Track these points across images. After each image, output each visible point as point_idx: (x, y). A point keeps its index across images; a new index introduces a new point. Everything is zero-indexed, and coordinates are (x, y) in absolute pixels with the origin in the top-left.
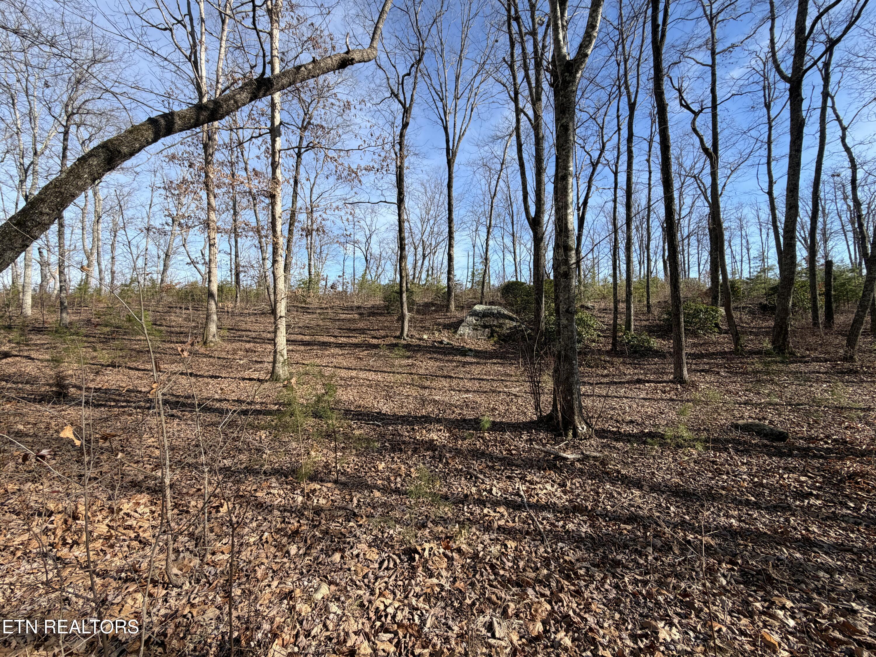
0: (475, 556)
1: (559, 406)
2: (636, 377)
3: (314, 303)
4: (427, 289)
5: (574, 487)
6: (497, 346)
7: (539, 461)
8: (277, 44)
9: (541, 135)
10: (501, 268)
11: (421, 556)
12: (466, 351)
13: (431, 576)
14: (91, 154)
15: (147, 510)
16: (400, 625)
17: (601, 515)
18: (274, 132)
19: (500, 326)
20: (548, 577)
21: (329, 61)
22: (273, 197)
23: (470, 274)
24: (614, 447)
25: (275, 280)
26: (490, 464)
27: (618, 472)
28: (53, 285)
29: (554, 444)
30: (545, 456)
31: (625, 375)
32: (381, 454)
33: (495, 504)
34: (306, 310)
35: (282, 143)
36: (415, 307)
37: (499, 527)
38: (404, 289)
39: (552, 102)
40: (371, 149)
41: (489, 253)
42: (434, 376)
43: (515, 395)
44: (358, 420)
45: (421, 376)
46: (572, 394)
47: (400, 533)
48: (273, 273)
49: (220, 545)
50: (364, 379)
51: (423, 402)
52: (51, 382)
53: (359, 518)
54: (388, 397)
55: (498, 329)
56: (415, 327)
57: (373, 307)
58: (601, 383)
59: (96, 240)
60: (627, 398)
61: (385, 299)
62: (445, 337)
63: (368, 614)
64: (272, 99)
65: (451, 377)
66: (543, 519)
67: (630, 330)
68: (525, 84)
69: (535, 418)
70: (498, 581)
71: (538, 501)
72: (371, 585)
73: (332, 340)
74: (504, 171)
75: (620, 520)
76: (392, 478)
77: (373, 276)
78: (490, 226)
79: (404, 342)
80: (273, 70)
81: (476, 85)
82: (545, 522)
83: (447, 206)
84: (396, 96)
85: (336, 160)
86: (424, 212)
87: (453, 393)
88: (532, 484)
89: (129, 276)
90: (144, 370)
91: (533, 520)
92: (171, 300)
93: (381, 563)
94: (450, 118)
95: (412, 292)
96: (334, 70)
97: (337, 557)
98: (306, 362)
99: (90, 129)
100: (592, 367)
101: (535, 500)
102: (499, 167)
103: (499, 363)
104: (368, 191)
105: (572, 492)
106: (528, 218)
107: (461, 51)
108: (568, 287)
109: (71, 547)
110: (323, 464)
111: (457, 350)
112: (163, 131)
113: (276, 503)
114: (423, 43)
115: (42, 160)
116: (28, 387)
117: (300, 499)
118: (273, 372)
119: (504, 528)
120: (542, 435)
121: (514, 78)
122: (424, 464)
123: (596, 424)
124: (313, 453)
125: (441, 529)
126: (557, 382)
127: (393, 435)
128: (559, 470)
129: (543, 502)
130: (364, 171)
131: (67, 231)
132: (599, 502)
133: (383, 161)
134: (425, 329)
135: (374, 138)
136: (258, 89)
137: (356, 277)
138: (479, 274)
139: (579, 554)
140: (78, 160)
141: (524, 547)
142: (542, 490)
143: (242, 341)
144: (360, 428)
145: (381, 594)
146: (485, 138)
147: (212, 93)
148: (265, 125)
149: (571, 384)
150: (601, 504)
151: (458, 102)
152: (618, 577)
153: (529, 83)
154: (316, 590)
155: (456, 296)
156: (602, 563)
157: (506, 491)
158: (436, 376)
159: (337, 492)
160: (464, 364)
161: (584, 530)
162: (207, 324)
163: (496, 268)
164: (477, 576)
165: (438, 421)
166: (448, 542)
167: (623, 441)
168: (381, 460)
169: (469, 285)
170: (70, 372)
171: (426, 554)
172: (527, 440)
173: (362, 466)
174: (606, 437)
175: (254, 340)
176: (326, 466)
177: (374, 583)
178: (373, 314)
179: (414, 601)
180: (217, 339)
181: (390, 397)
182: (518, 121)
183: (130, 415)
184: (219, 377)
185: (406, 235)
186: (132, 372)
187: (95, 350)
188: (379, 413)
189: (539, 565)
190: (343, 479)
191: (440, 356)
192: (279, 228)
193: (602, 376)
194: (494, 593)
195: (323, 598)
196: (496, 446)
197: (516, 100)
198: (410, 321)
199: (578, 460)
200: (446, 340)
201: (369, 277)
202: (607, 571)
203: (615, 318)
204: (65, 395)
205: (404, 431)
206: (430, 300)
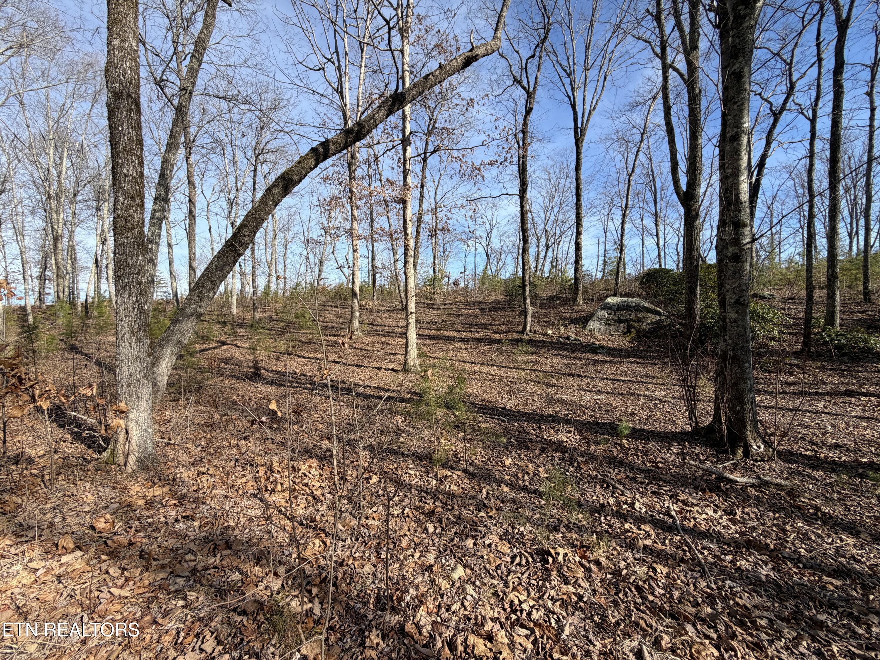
0: (617, 573)
1: (723, 418)
2: (844, 388)
3: (439, 299)
4: (551, 281)
5: (746, 517)
6: (636, 343)
7: (695, 479)
8: (407, 59)
9: (697, 91)
10: (639, 255)
11: (555, 560)
12: (597, 348)
13: (566, 582)
14: (274, 185)
15: (317, 473)
16: (536, 624)
17: (791, 559)
18: (405, 142)
19: (639, 320)
20: (714, 617)
21: (454, 62)
22: (404, 202)
23: (601, 263)
24: (809, 476)
25: (406, 279)
26: (631, 475)
27: (817, 509)
28: (249, 290)
29: (717, 462)
30: (703, 475)
31: (825, 383)
32: (507, 449)
33: (639, 520)
34: (431, 306)
35: (412, 151)
36: (538, 301)
37: (645, 547)
38: (527, 282)
39: (717, 47)
40: (494, 143)
41: (624, 238)
42: (560, 374)
43: (660, 400)
44: (484, 413)
45: (546, 374)
46: (742, 403)
47: (530, 532)
48: (405, 273)
49: (371, 511)
50: (487, 374)
51: (550, 401)
52: (250, 364)
53: (489, 510)
54: (512, 393)
55: (636, 324)
56: (538, 321)
57: (494, 302)
58: (785, 393)
59: (274, 253)
60: (829, 414)
61: (507, 293)
62: (572, 333)
63: (503, 605)
64: (404, 112)
65: (579, 376)
66: (704, 548)
67: (833, 324)
68: (676, 34)
69: (688, 428)
70: (647, 607)
71: (695, 526)
72: (505, 578)
73: (456, 334)
74: (646, 142)
75: (822, 571)
76: (520, 475)
77: (494, 270)
78: (626, 207)
79: (527, 338)
80: (404, 84)
81: (609, 50)
82: (706, 552)
83: (574, 191)
84: (519, 82)
85: (460, 160)
86: (547, 200)
87: (583, 393)
88: (686, 504)
89: (295, 281)
90: (308, 358)
91: (690, 548)
92: (324, 299)
93: (513, 558)
94: (579, 94)
95: (535, 286)
96: (458, 71)
97: (470, 543)
98: (432, 355)
99: (269, 164)
100: (770, 372)
101: (691, 524)
102: (638, 138)
103: (638, 363)
104: (490, 185)
105: (743, 522)
106: (678, 194)
107: (593, 15)
108: (738, 273)
109: (271, 493)
110: (452, 452)
111: (586, 346)
112: (322, 157)
113: (413, 482)
114: (549, 18)
115: (240, 194)
116: (237, 368)
117: (434, 482)
118: (405, 364)
119: (651, 549)
120: (698, 450)
121: (661, 30)
122: (553, 465)
123: (779, 444)
124: (443, 441)
125: (575, 536)
126: (721, 388)
127: (519, 432)
128: (726, 495)
129: (703, 527)
130: (487, 166)
131: (256, 247)
132: (787, 542)
133: (507, 152)
134: (549, 324)
135: (498, 131)
136: (393, 105)
137: (477, 273)
138: (612, 262)
139: (757, 600)
140: (266, 190)
141: (678, 577)
142: (701, 514)
143: (379, 335)
144: (485, 421)
145: (514, 589)
146: (621, 107)
147: (354, 116)
148: (397, 136)
149: (743, 391)
150: (789, 545)
151: (589, 74)
152: (820, 642)
153: (681, 31)
154: (454, 570)
155: (584, 287)
156: (795, 619)
157: (652, 508)
158: (563, 374)
159: (466, 481)
160: (595, 363)
161: (764, 573)
162: (351, 320)
163: (633, 255)
164: (620, 595)
165: (568, 422)
166: (585, 552)
167: (824, 470)
168: (508, 456)
169: (599, 275)
170: (261, 358)
171: (560, 558)
172: (678, 454)
173: (489, 459)
174: (796, 462)
175: (388, 334)
176: (455, 455)
177: (507, 576)
178: (494, 309)
179: (550, 604)
180: (360, 334)
181: (514, 393)
182: (666, 79)
183: (301, 394)
184: (361, 366)
185: (529, 226)
186: (300, 359)
187: (276, 341)
188: (504, 408)
189: (700, 600)
190: (471, 469)
191: (566, 353)
192: (409, 231)
193: (786, 383)
194: (642, 618)
195: (459, 578)
196: (637, 455)
197: (663, 56)
198: (533, 316)
199: (753, 486)
200: (573, 336)
201: (490, 272)
202: (803, 630)
203: (809, 311)
204: (259, 376)
205: (530, 428)
206: (555, 293)
